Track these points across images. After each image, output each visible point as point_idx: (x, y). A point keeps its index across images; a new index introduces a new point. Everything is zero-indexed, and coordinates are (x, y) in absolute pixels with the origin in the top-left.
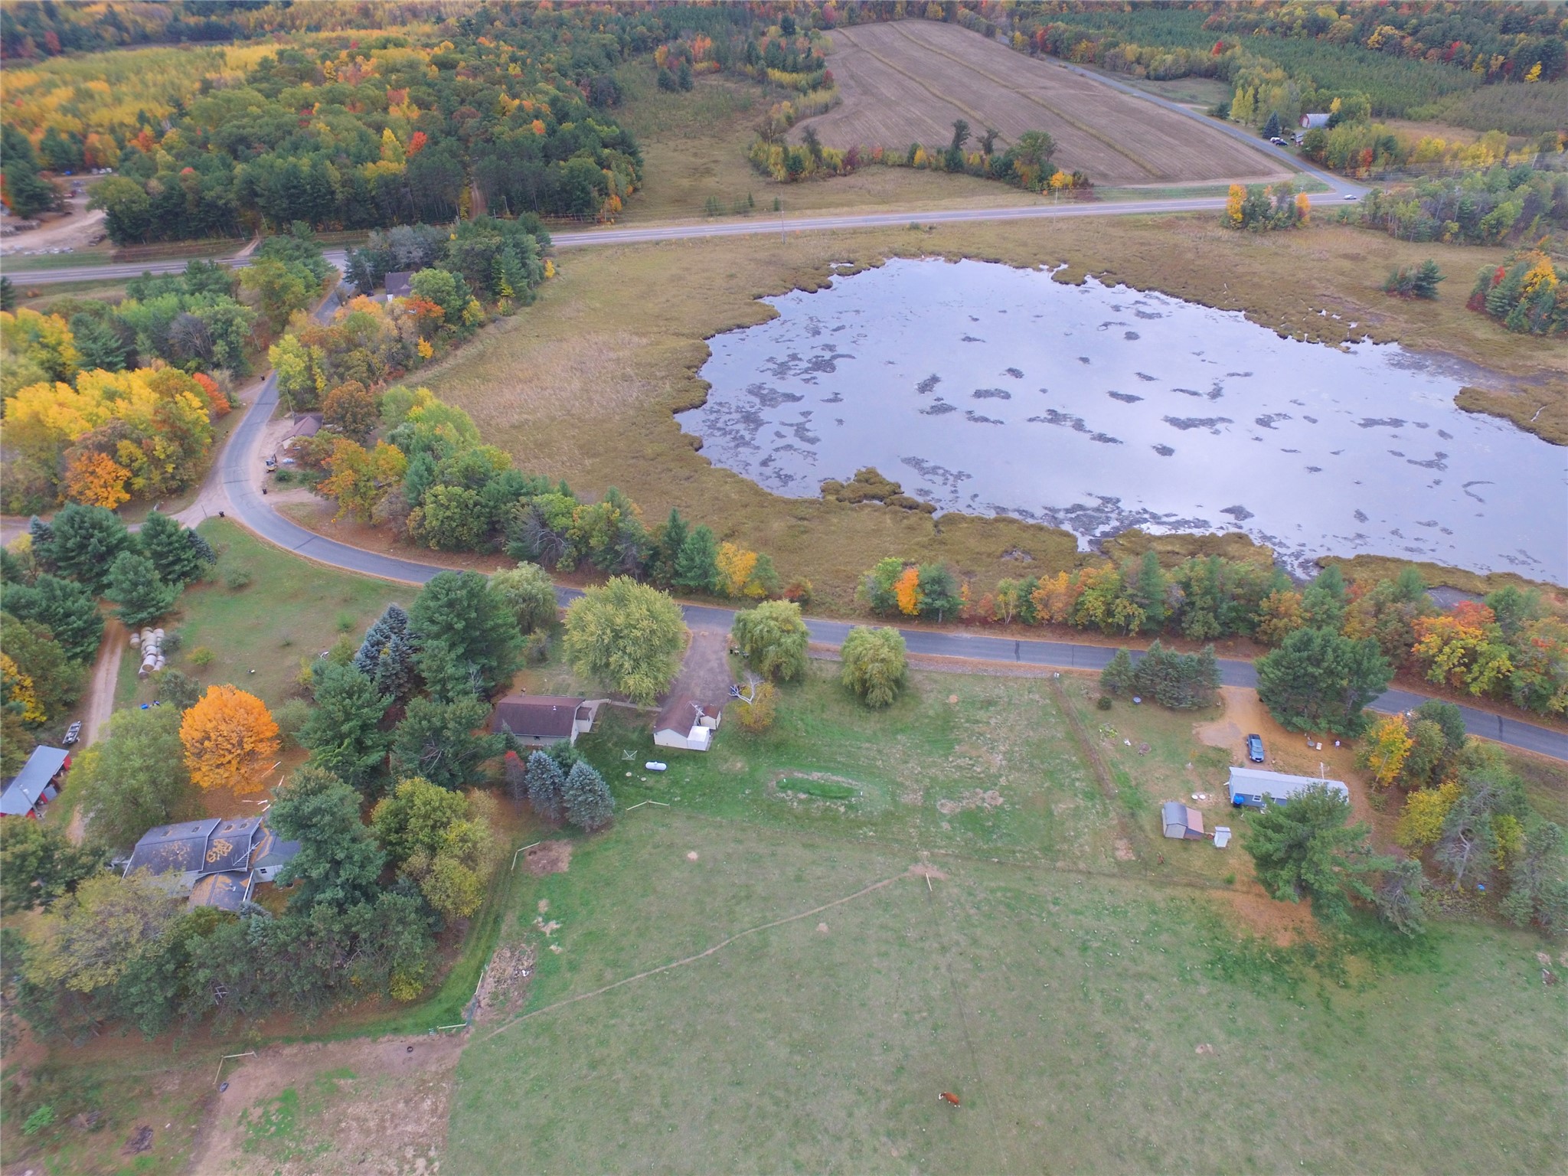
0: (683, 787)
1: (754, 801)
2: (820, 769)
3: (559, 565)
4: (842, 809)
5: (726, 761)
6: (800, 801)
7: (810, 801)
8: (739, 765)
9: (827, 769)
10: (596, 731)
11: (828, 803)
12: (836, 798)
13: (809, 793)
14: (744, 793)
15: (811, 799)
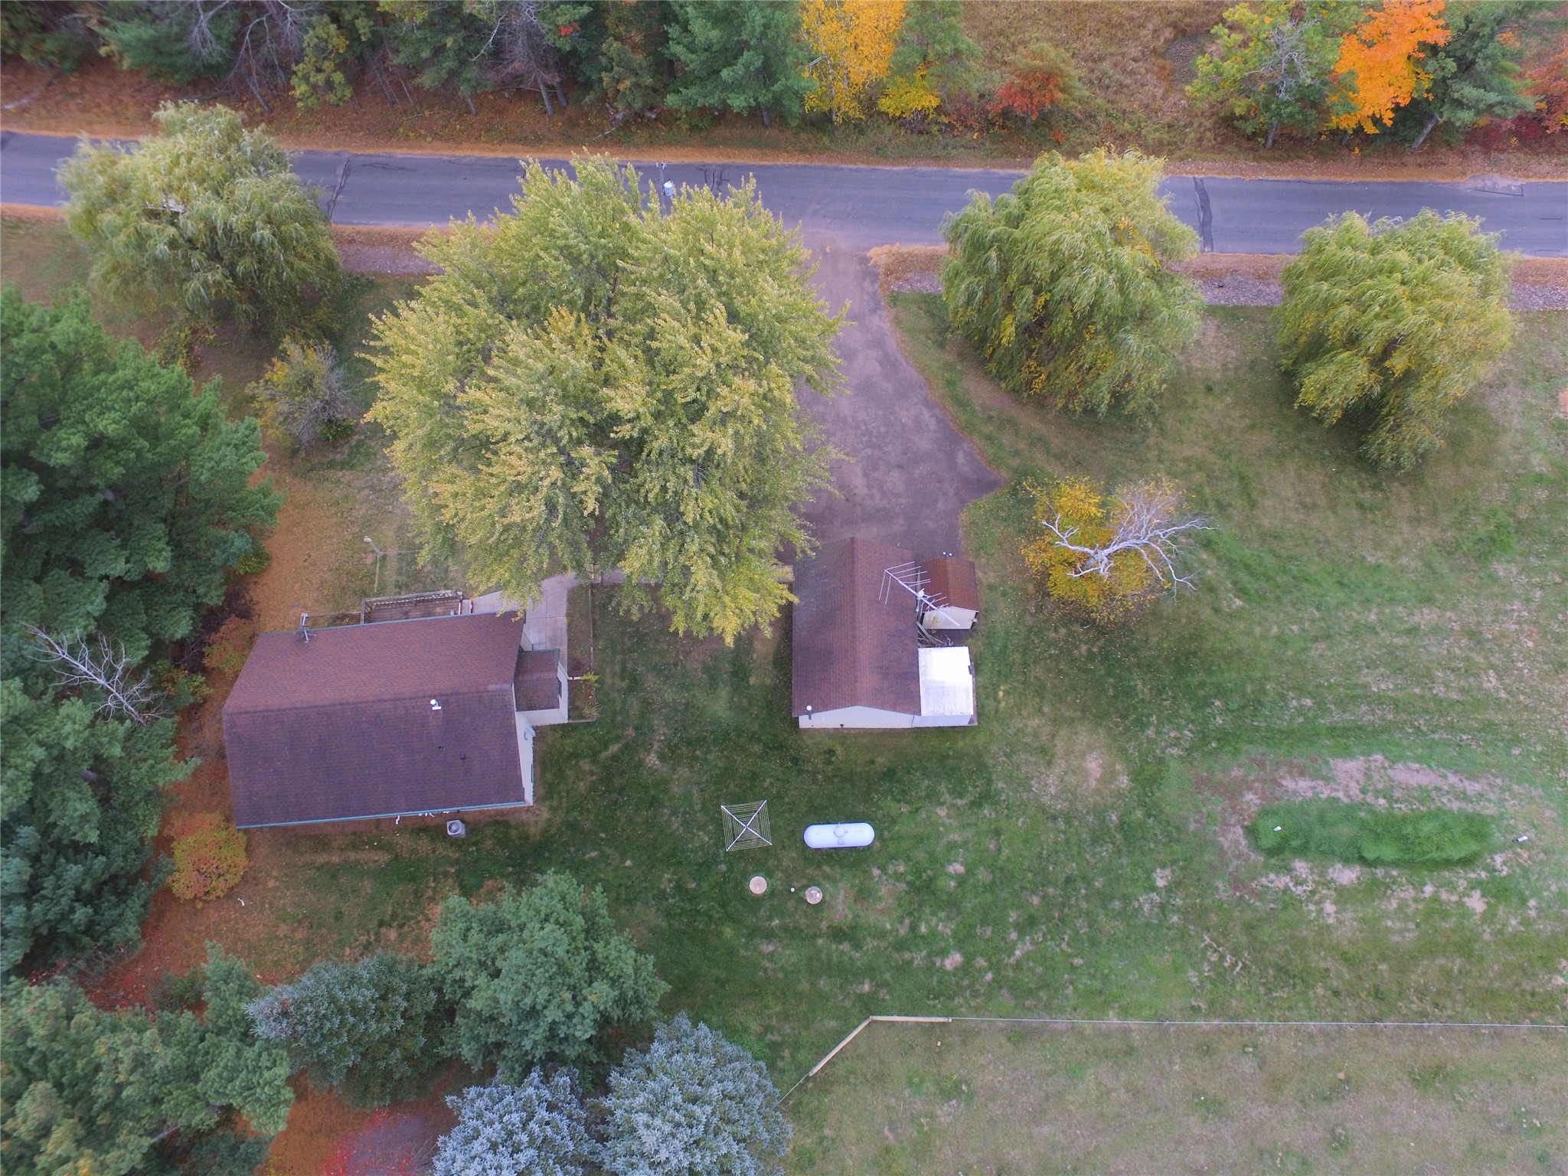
0: (952, 904)
1: (1197, 915)
3: (300, 89)
4: (1476, 903)
6: (1343, 896)
8: (1093, 765)
10: (592, 713)
11: (1429, 889)
12: (1448, 863)
13: (1363, 860)
14: (1153, 888)
15: (1374, 882)
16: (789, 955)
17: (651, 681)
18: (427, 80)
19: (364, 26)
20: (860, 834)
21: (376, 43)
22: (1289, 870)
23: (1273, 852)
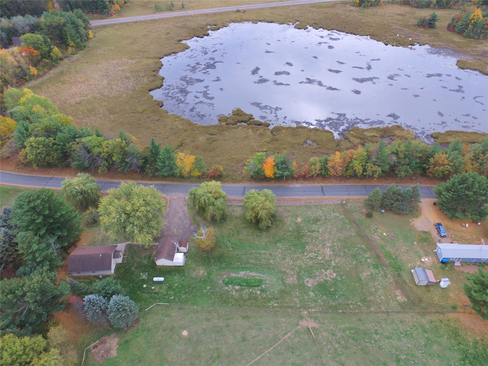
0: (174, 290)
1: (213, 293)
2: (243, 269)
3: (100, 171)
4: (259, 292)
5: (194, 270)
6: (237, 291)
7: (241, 290)
8: (202, 272)
9: (247, 269)
10: (125, 262)
11: (251, 290)
12: (254, 286)
13: (240, 285)
14: (207, 289)
15: (242, 289)
16: (147, 296)
17: (136, 258)
18: (119, 170)
19: (111, 162)
20: (162, 279)
21: (113, 164)
22: (228, 286)
23: (226, 284)
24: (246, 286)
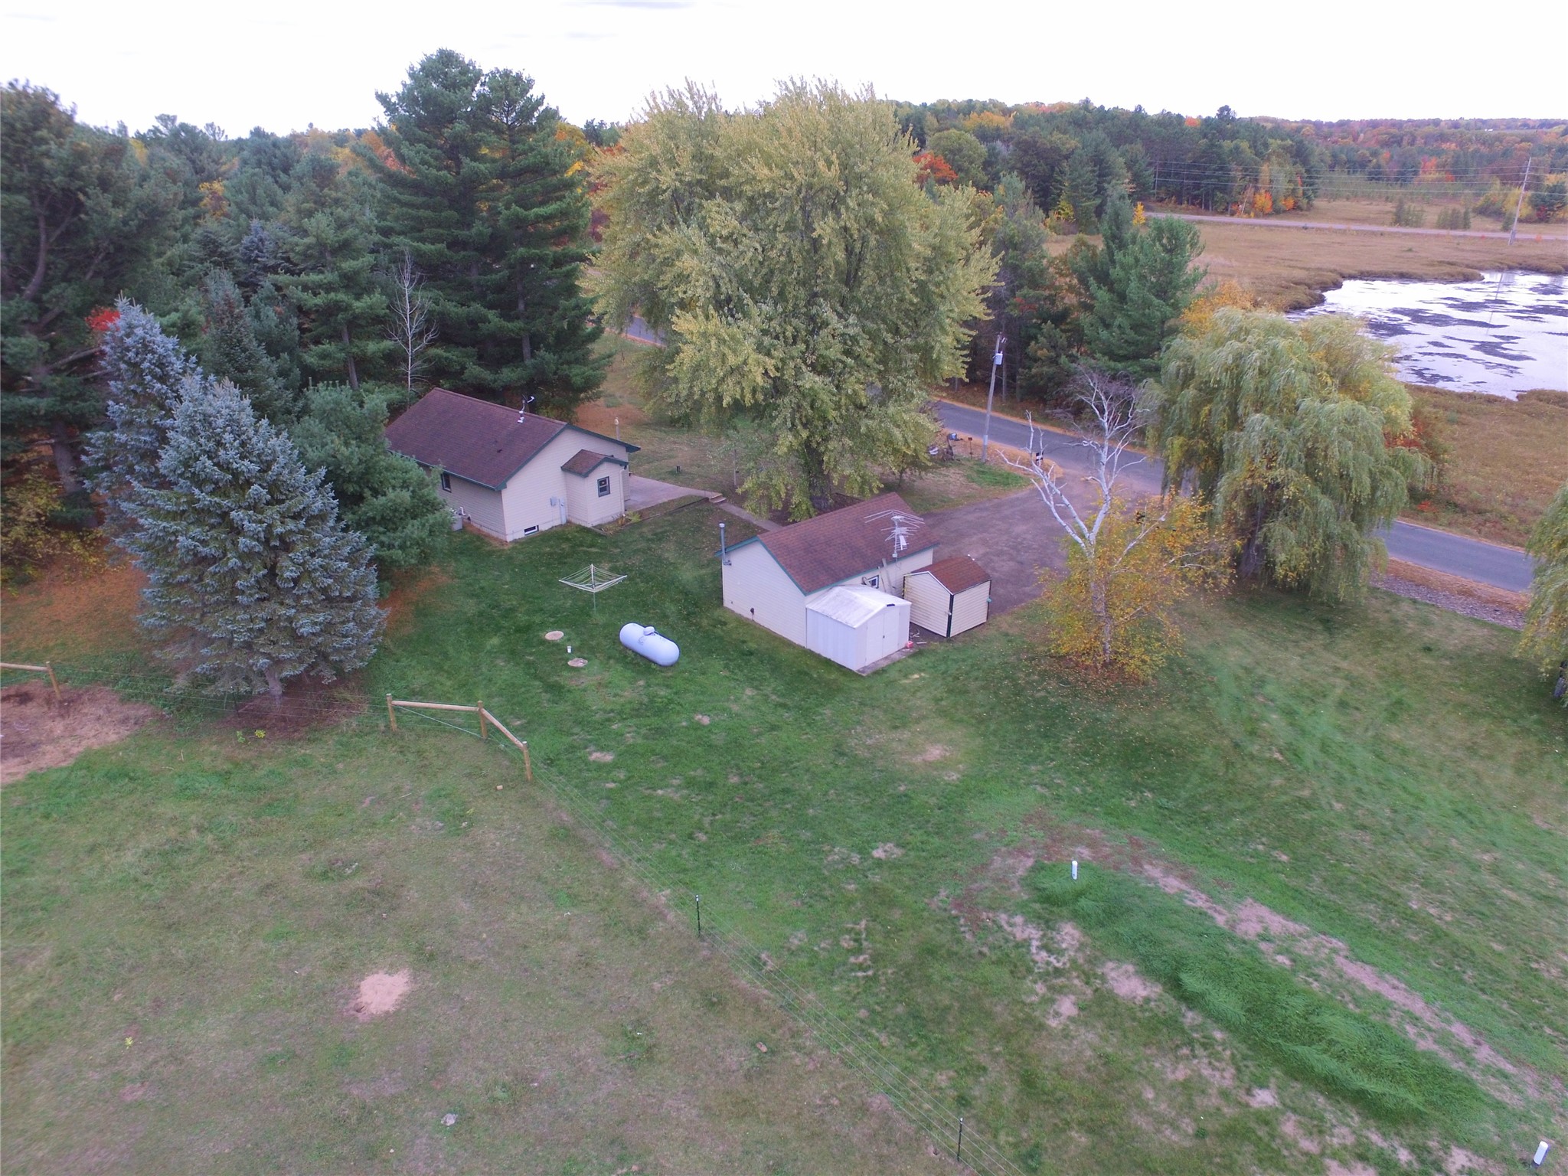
0: (662, 732)
6: (1103, 1007)
7: (1158, 1030)
8: (935, 753)
16: (507, 674)
17: (669, 545)
20: (664, 649)
22: (1047, 924)
23: (1050, 900)
24: (1229, 1026)
